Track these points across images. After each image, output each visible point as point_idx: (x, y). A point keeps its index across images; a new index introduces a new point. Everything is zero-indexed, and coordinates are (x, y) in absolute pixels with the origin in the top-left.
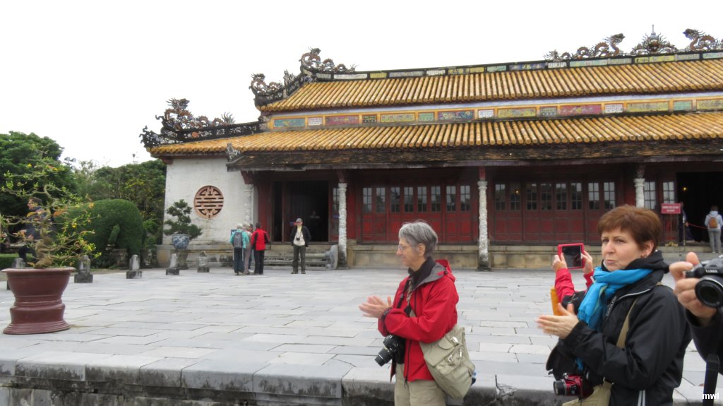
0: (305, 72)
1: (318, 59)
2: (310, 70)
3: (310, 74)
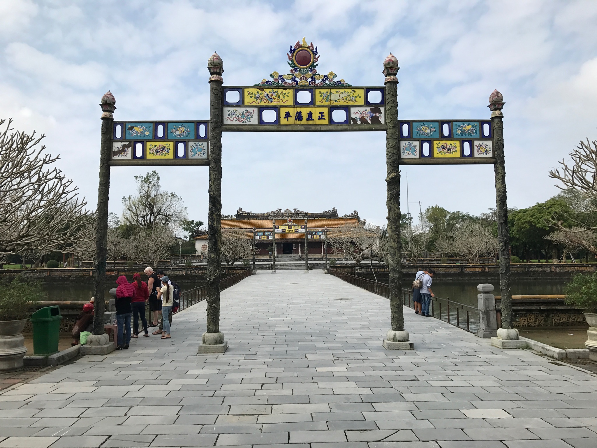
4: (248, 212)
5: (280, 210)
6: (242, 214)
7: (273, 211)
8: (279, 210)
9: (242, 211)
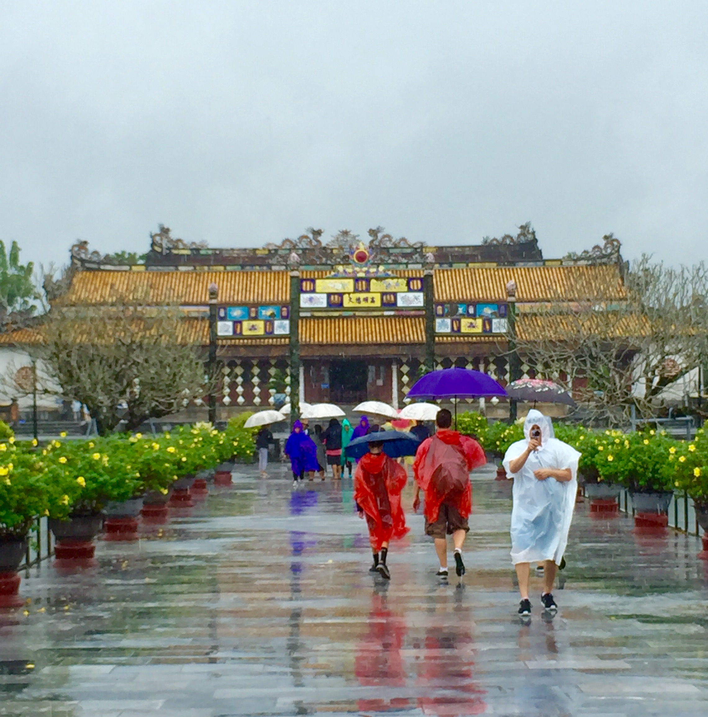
0: (76, 261)
1: (86, 250)
2: (79, 260)
3: (79, 264)
4: (193, 243)
5: (317, 233)
6: (169, 249)
7: (287, 240)
8: (311, 236)
9: (170, 241)
